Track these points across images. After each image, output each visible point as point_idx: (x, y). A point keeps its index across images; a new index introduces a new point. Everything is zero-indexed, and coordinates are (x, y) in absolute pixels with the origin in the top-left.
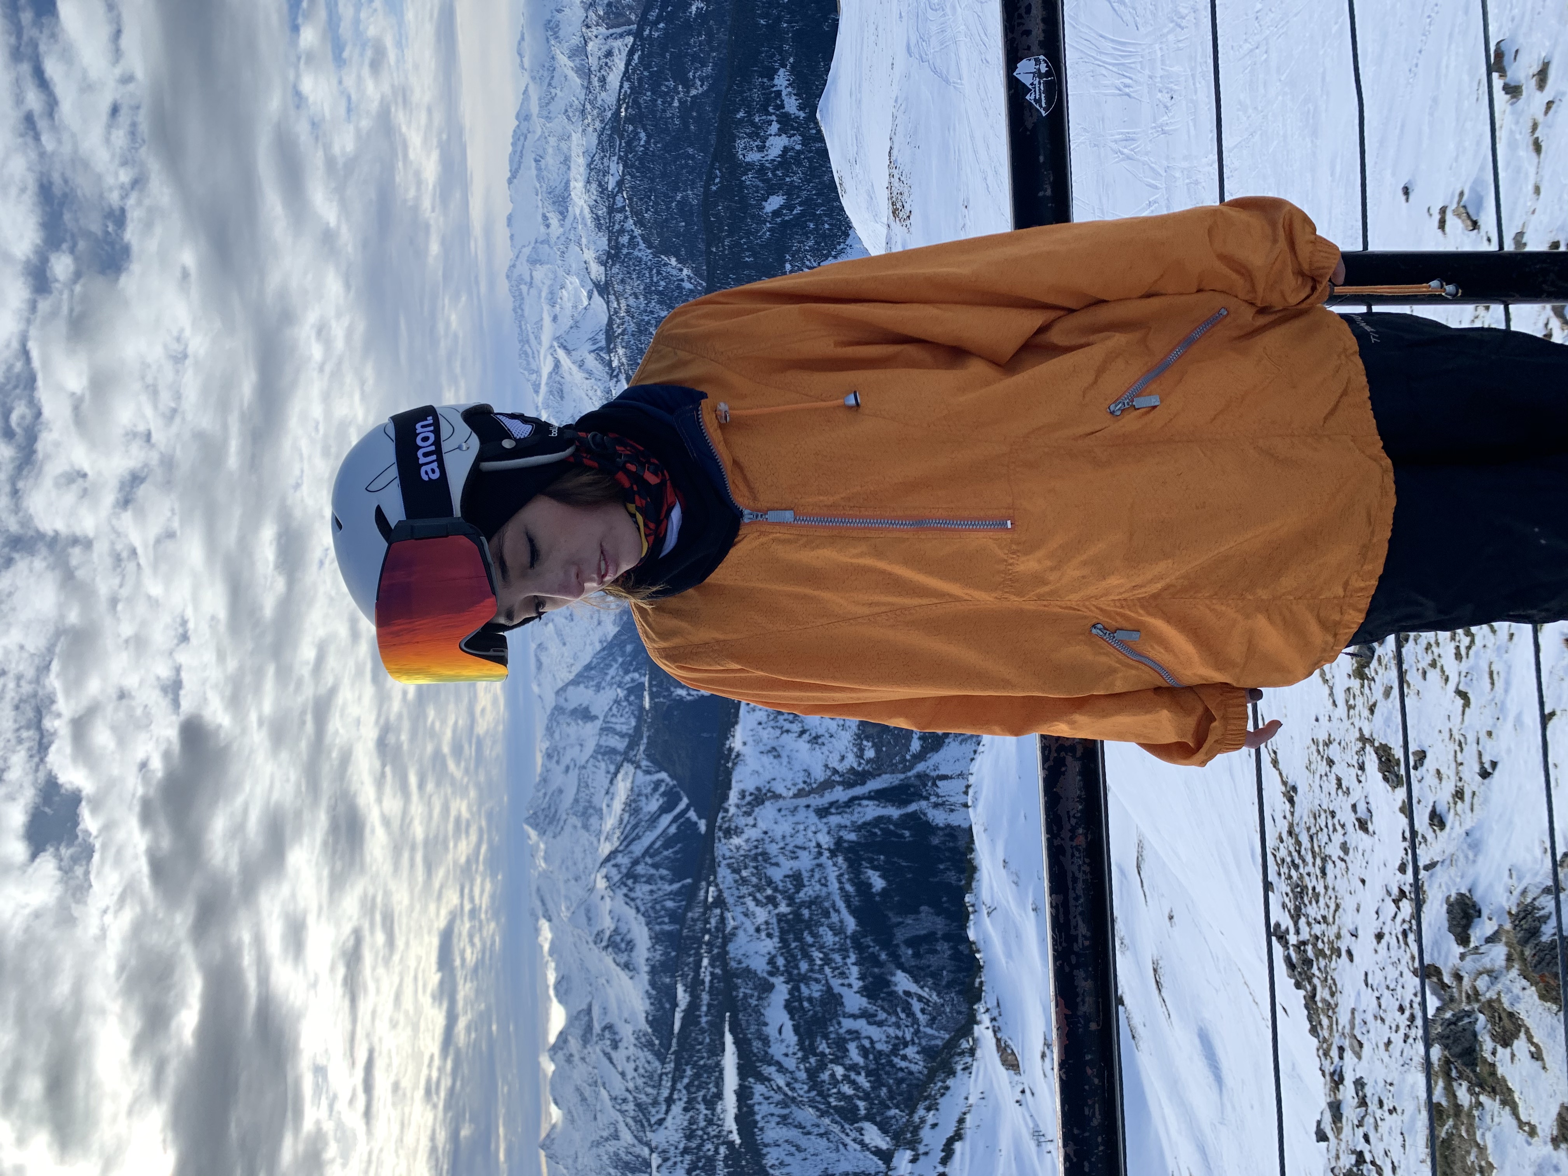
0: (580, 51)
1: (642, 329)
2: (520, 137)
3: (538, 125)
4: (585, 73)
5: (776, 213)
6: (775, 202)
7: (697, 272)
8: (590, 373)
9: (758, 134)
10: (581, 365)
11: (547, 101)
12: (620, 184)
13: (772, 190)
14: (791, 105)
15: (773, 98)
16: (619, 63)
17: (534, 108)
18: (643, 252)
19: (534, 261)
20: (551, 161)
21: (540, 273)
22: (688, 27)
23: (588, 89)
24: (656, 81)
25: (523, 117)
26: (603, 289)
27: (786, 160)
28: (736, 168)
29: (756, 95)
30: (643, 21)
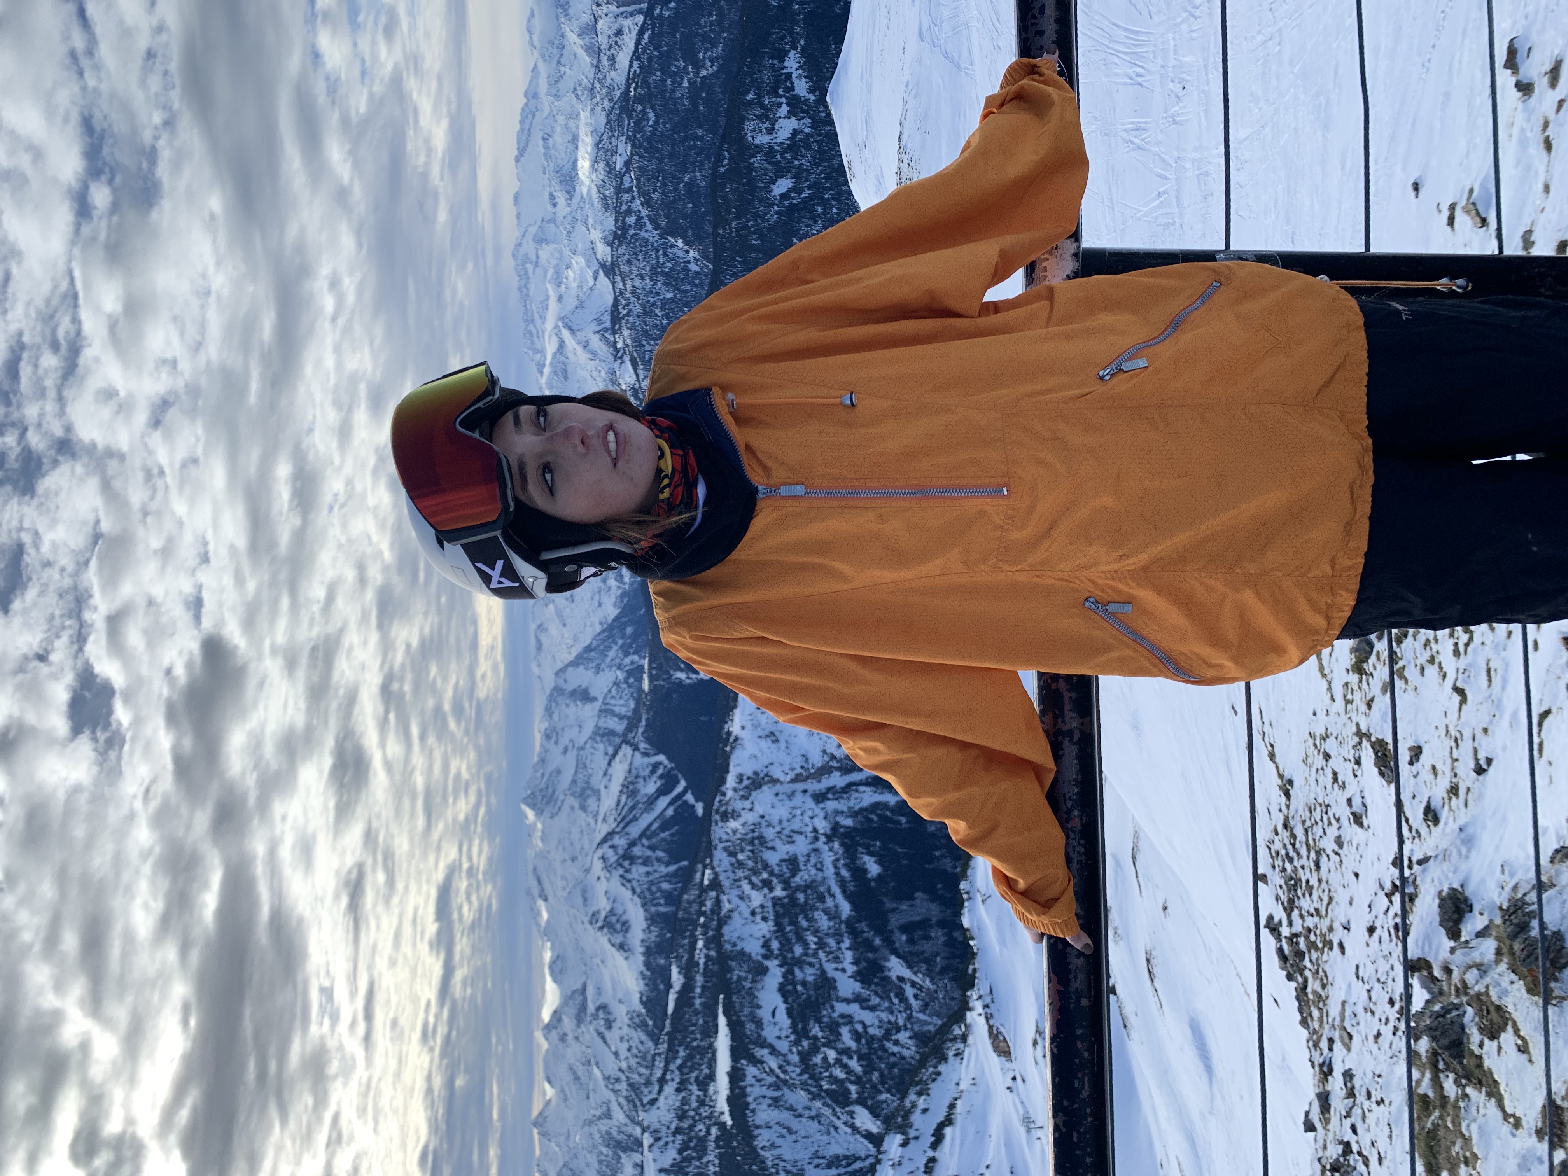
0: (590, 29)
1: (647, 311)
2: (528, 114)
3: (546, 103)
4: (595, 51)
5: (784, 196)
6: (783, 185)
7: (703, 254)
8: (594, 354)
9: (768, 116)
10: (586, 345)
11: (557, 79)
12: (628, 164)
13: (780, 173)
14: (801, 87)
15: (783, 80)
16: (629, 42)
17: (543, 87)
18: (650, 233)
19: (540, 241)
20: (559, 139)
21: (546, 252)
23: (597, 67)
24: (666, 61)
25: (532, 95)
26: (609, 270)
27: (795, 143)
28: (746, 150)
29: (766, 77)
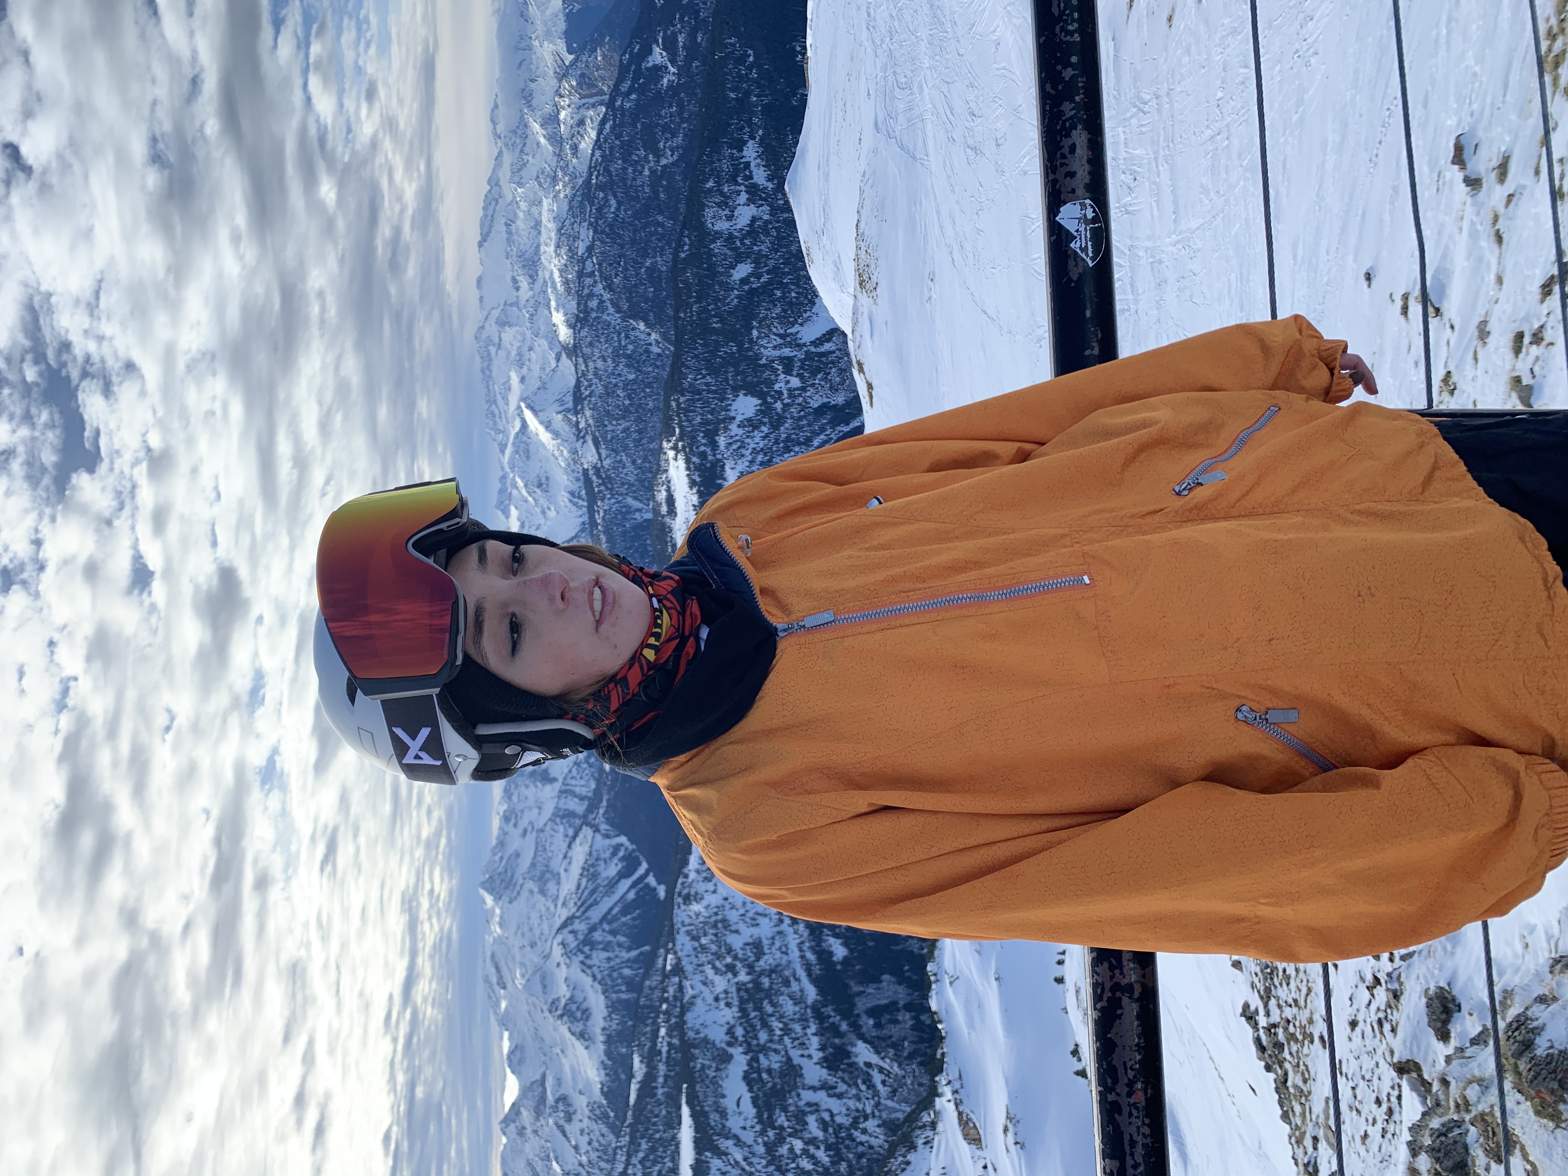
0: (551, 120)
1: (609, 392)
2: (492, 200)
3: (508, 190)
4: (556, 139)
5: (744, 281)
6: (742, 270)
7: (665, 336)
8: (556, 434)
9: (727, 204)
10: (548, 426)
11: (519, 168)
12: (590, 249)
13: (740, 258)
14: (760, 176)
15: (742, 169)
16: (591, 131)
17: (505, 173)
18: (612, 317)
19: (503, 323)
20: (522, 224)
21: (508, 335)
22: (659, 98)
23: (559, 156)
24: (627, 149)
25: (494, 182)
26: (573, 351)
27: (754, 229)
28: (704, 236)
29: (725, 166)
30: (616, 91)
